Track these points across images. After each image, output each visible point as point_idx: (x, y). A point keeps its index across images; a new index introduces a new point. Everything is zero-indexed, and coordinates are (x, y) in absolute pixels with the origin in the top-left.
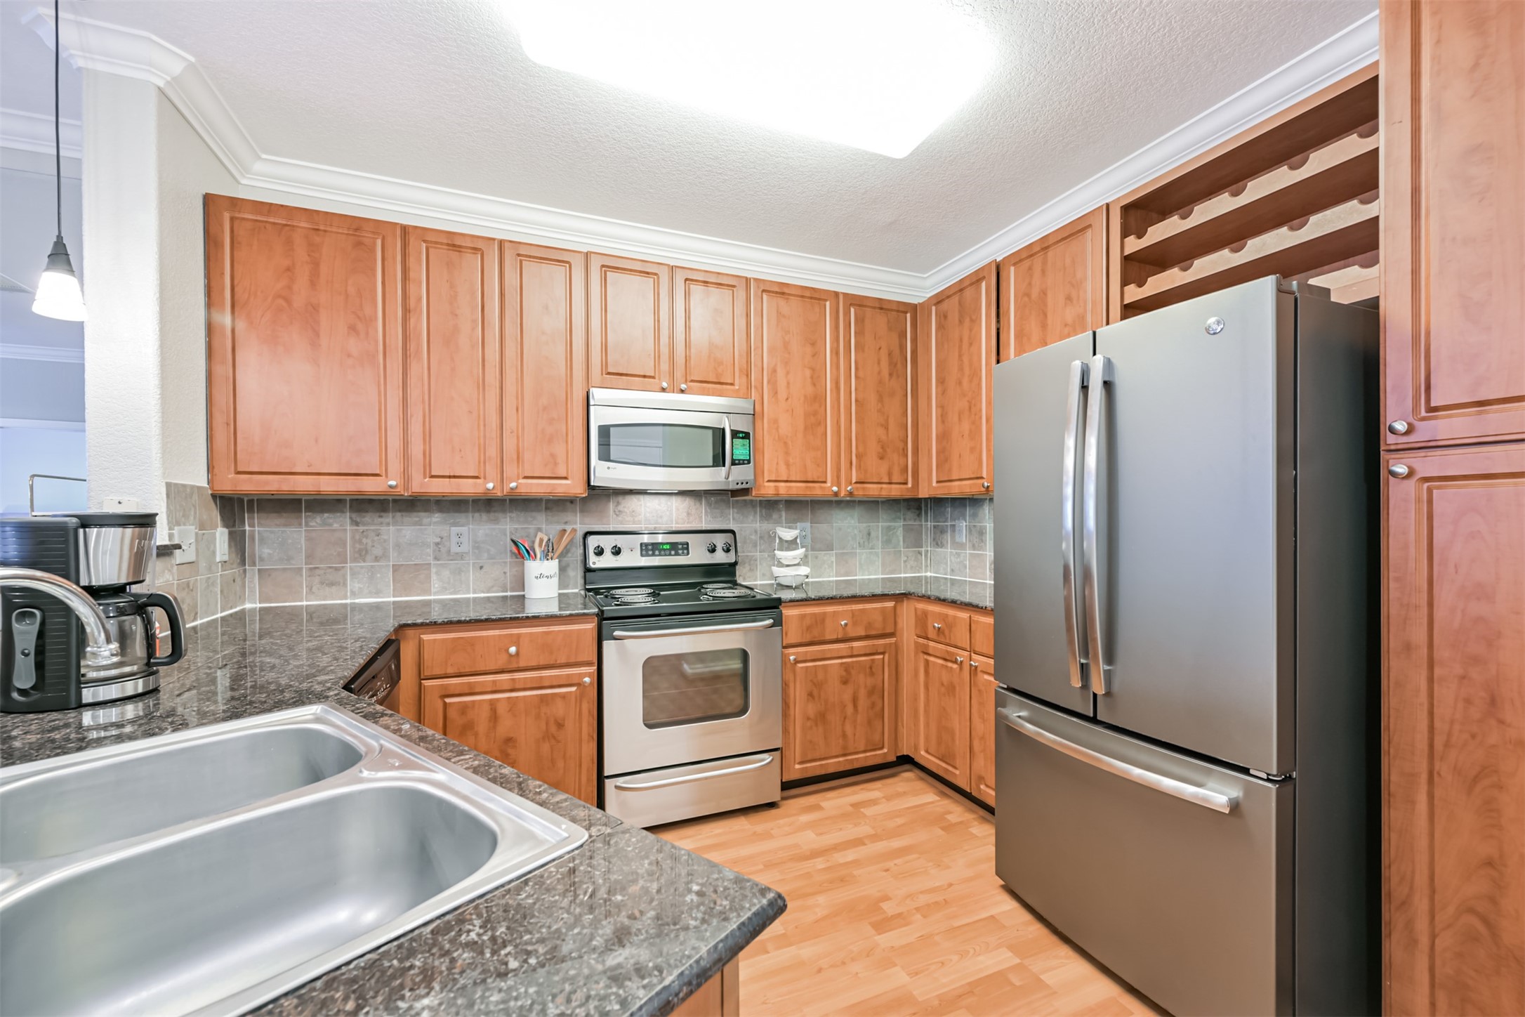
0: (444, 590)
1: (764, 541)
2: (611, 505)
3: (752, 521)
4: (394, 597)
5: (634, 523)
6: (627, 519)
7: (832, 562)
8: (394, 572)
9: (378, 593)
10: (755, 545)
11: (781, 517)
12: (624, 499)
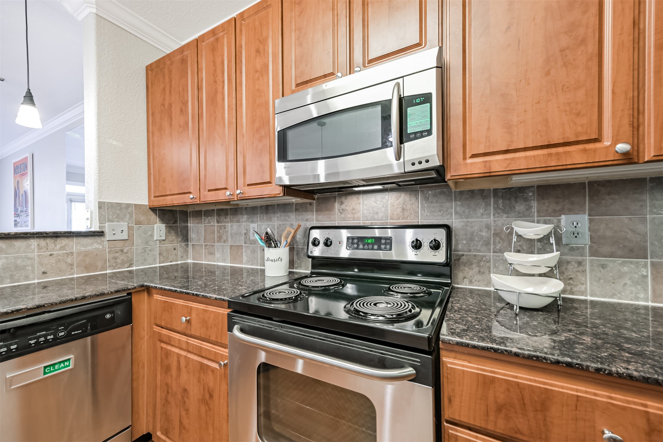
0: (248, 262)
1: (501, 239)
2: (337, 205)
3: (482, 214)
4: (230, 264)
5: (354, 219)
6: (349, 216)
7: (646, 276)
8: (230, 249)
9: (224, 261)
10: (487, 244)
11: (530, 208)
12: (346, 199)
